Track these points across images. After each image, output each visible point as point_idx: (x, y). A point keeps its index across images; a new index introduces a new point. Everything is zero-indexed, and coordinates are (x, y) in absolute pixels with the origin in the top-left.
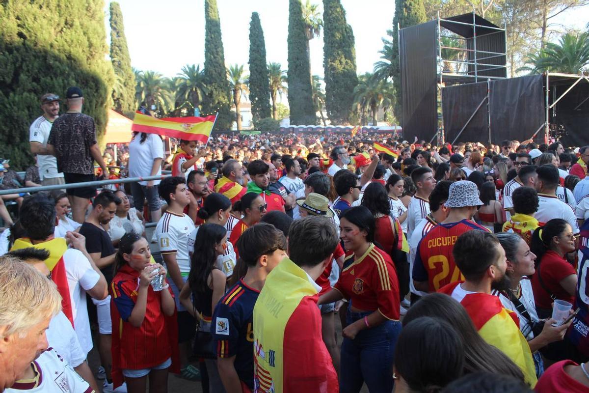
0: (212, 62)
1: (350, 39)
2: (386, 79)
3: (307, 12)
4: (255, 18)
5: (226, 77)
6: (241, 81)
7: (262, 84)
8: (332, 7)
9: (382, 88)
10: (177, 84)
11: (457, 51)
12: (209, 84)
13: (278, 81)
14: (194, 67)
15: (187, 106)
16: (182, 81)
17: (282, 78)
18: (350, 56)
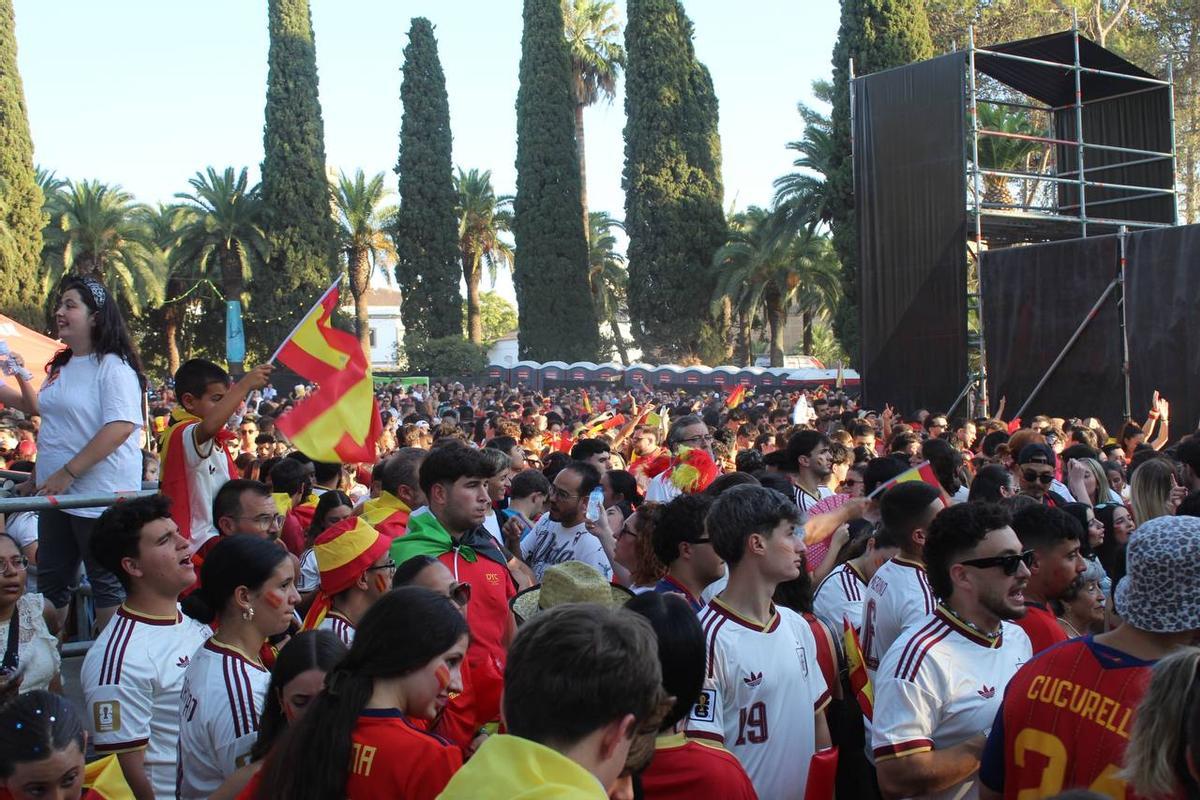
0: (287, 165)
1: (704, 109)
2: (812, 228)
3: (576, 22)
4: (421, 36)
5: (329, 210)
6: (374, 223)
7: (438, 235)
8: (652, 11)
9: (798, 256)
10: (174, 227)
11: (1025, 146)
12: (276, 229)
13: (486, 228)
14: (229, 173)
15: (203, 294)
16: (193, 218)
17: (496, 218)
18: (705, 160)
